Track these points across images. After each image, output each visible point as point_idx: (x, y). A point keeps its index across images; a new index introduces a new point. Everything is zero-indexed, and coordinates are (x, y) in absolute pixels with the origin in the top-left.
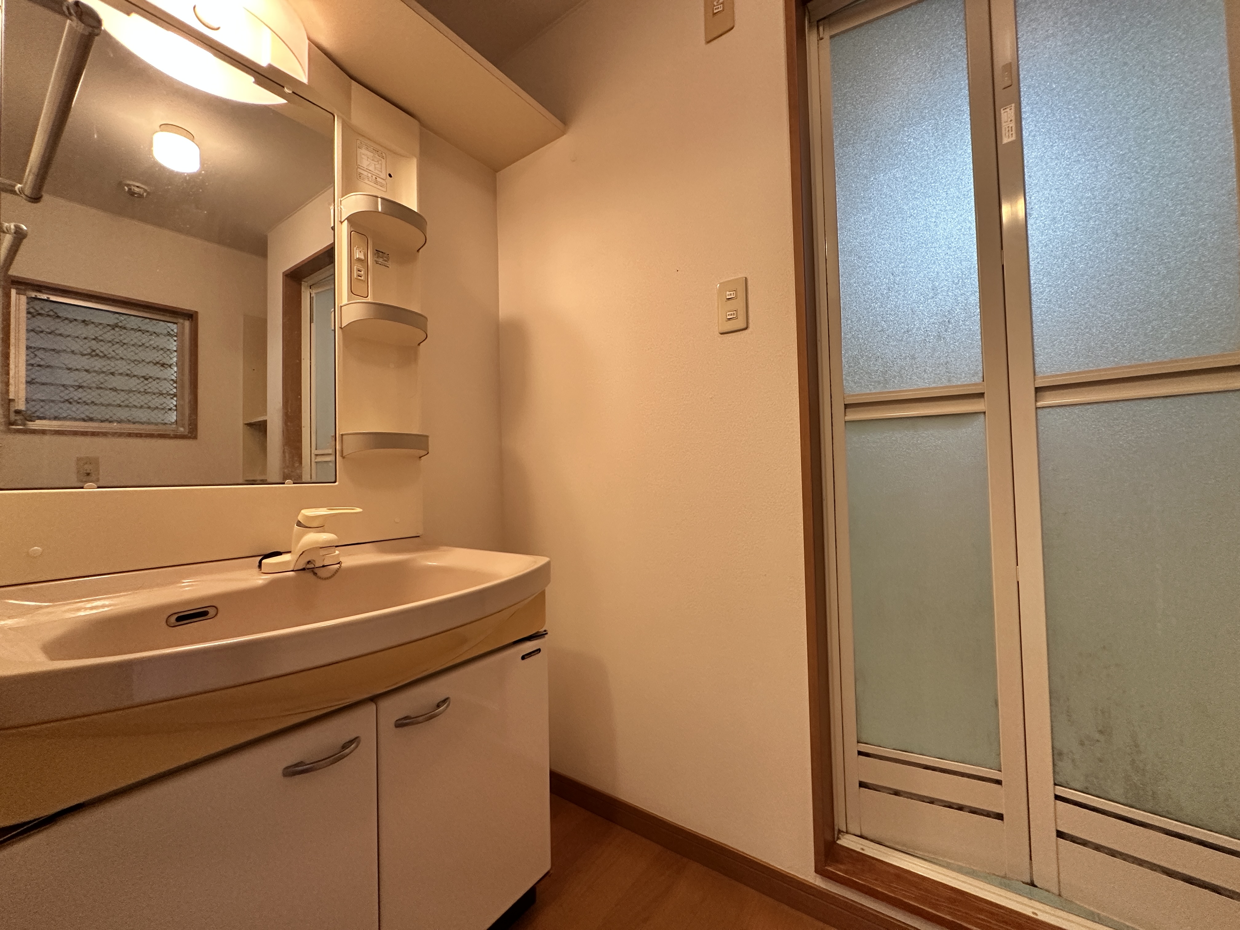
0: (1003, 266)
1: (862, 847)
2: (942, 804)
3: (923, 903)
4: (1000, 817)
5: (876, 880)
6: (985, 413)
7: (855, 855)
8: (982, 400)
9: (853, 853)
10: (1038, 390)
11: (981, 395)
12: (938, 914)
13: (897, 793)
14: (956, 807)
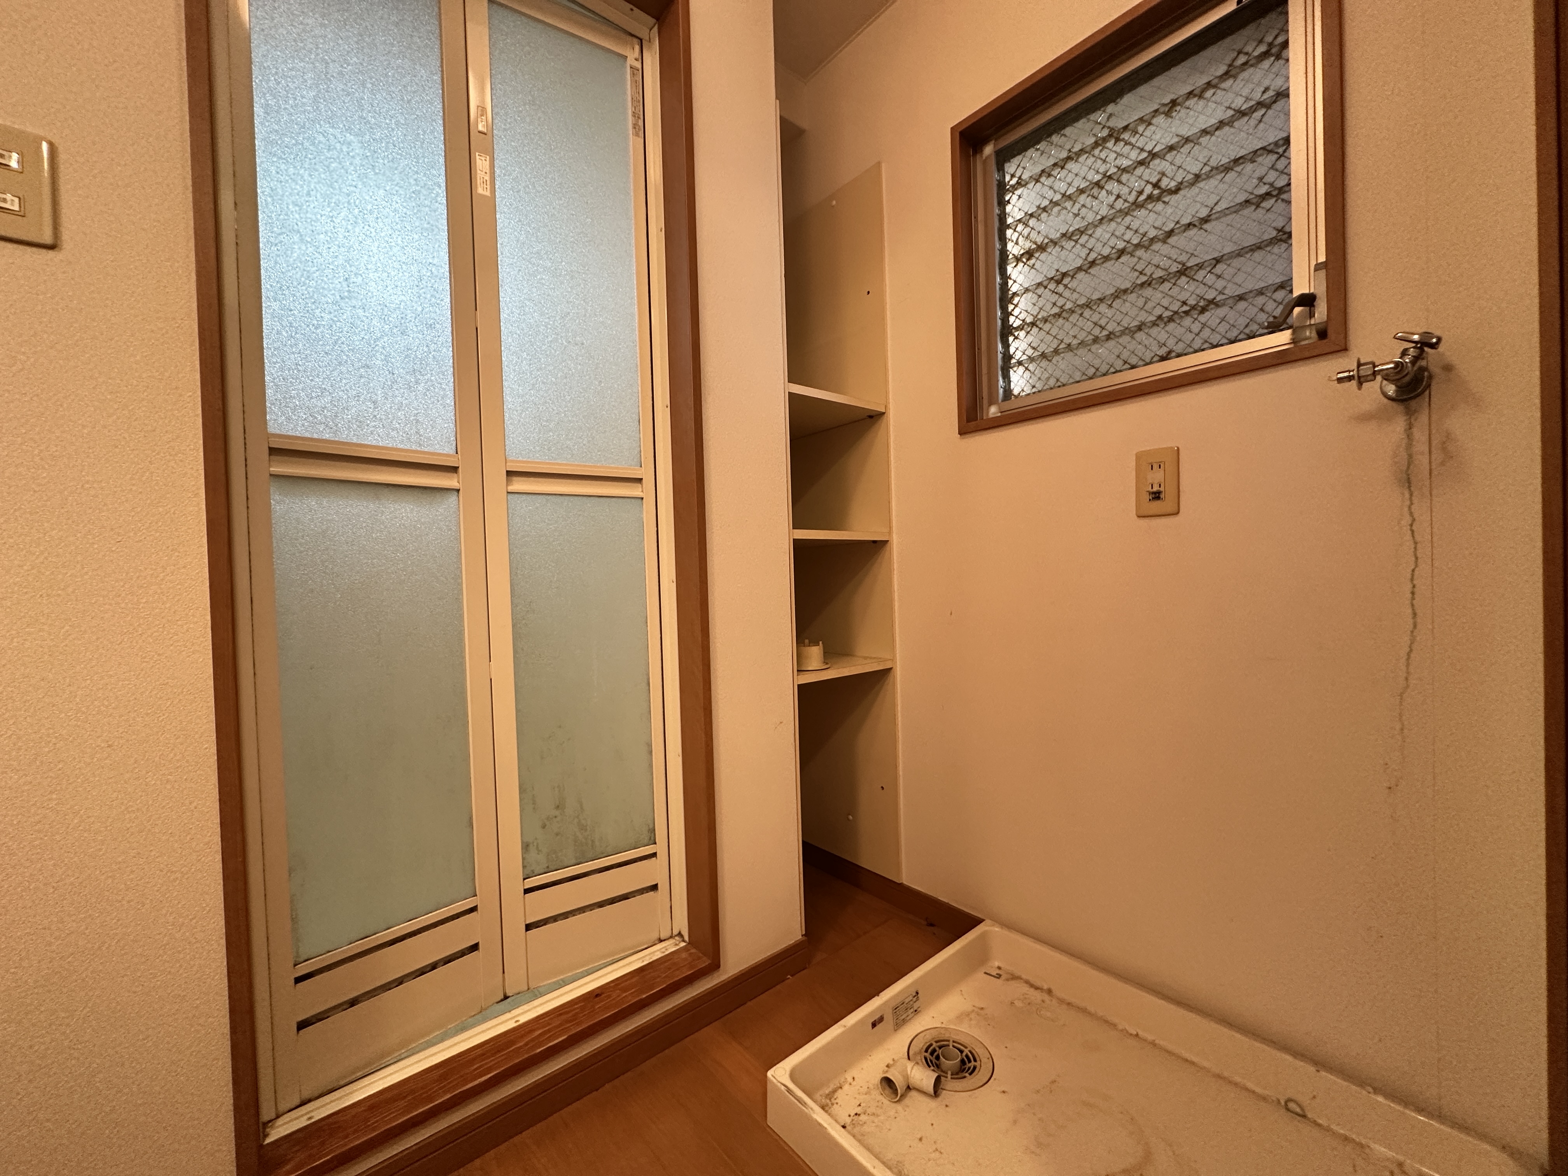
0: (477, 329)
1: (306, 1117)
2: (414, 976)
3: (416, 1107)
4: (475, 947)
5: (347, 1137)
6: (458, 491)
7: (300, 1135)
8: (455, 475)
9: (294, 1137)
10: (509, 474)
11: (454, 469)
12: (436, 1103)
13: (353, 1003)
14: (428, 969)
